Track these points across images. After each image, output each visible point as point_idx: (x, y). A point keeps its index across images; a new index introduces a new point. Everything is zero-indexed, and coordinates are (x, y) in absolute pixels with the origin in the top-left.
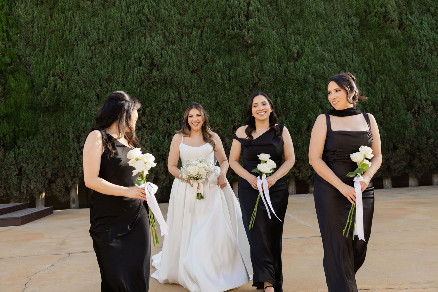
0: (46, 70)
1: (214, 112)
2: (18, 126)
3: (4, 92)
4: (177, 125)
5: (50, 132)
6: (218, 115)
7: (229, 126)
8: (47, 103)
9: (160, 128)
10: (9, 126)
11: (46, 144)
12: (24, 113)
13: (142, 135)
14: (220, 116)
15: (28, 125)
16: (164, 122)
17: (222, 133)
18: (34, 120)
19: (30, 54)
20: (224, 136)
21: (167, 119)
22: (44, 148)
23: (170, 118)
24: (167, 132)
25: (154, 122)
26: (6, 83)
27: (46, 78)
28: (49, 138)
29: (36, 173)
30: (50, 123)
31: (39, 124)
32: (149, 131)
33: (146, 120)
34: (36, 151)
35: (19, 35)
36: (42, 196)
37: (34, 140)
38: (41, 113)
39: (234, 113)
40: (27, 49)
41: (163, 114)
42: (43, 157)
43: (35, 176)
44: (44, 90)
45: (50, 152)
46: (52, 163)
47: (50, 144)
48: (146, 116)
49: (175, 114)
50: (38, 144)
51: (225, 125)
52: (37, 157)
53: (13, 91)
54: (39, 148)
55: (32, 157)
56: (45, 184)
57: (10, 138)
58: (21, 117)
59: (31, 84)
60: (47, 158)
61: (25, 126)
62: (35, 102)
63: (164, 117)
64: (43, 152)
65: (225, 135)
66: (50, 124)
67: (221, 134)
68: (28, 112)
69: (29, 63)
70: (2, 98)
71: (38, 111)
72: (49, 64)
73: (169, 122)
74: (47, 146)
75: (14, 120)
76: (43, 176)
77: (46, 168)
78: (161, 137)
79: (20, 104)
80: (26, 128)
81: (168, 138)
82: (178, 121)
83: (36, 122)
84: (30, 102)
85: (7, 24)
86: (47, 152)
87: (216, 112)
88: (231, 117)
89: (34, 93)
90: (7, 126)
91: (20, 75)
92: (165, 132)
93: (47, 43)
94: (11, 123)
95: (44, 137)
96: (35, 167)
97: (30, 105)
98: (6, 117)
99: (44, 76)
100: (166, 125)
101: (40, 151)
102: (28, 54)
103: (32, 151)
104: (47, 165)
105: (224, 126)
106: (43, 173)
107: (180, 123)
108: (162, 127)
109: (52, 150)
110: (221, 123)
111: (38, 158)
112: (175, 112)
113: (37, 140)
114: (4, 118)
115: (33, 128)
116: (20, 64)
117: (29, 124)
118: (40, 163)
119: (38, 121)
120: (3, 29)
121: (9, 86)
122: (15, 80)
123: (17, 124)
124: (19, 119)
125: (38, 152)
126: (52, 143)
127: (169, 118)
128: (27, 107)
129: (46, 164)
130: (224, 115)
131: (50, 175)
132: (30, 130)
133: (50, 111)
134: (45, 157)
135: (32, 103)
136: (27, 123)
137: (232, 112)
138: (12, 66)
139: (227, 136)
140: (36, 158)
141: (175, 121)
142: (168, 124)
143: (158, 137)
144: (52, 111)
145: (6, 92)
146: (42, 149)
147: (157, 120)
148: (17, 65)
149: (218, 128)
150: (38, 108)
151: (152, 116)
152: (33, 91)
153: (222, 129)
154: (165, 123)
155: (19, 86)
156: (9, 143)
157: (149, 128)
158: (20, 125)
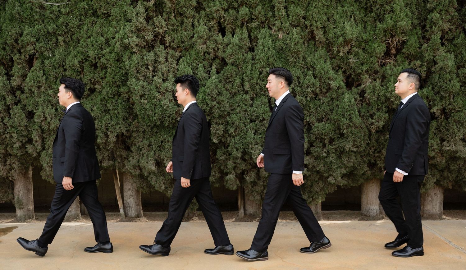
1: (339, 8)
4: (241, 40)
6: (349, 14)
7: (376, 45)
9: (200, 47)
13: (156, 61)
14: (352, 19)
16: (210, 30)
17: (355, 63)
20: (360, 71)
21: (219, 23)
23: (225, 21)
24: (216, 57)
25: (186, 30)
32: (172, 52)
33: (164, 24)
39: (392, 11)
41: (207, 10)
48: (164, 14)
49: (238, 12)
51: (365, 41)
63: (209, 17)
65: (365, 69)
67: (353, 65)
73: (222, 31)
78: (201, 68)
81: (218, 73)
82: (245, 29)
87: (342, 6)
88: (381, 21)
92: (212, 55)
100: (215, 37)
105: (363, 44)
107: (249, 36)
108: (205, 43)
110: (354, 36)
112: (239, 6)
127: (222, 21)
130: (363, 15)
137: (388, 8)
139: (367, 71)
141: (237, 31)
142: (220, 36)
143: (193, 69)
147: (193, 26)
149: (347, 49)
151: (181, 15)
153: (357, 54)
154: (213, 33)
157: (172, 44)
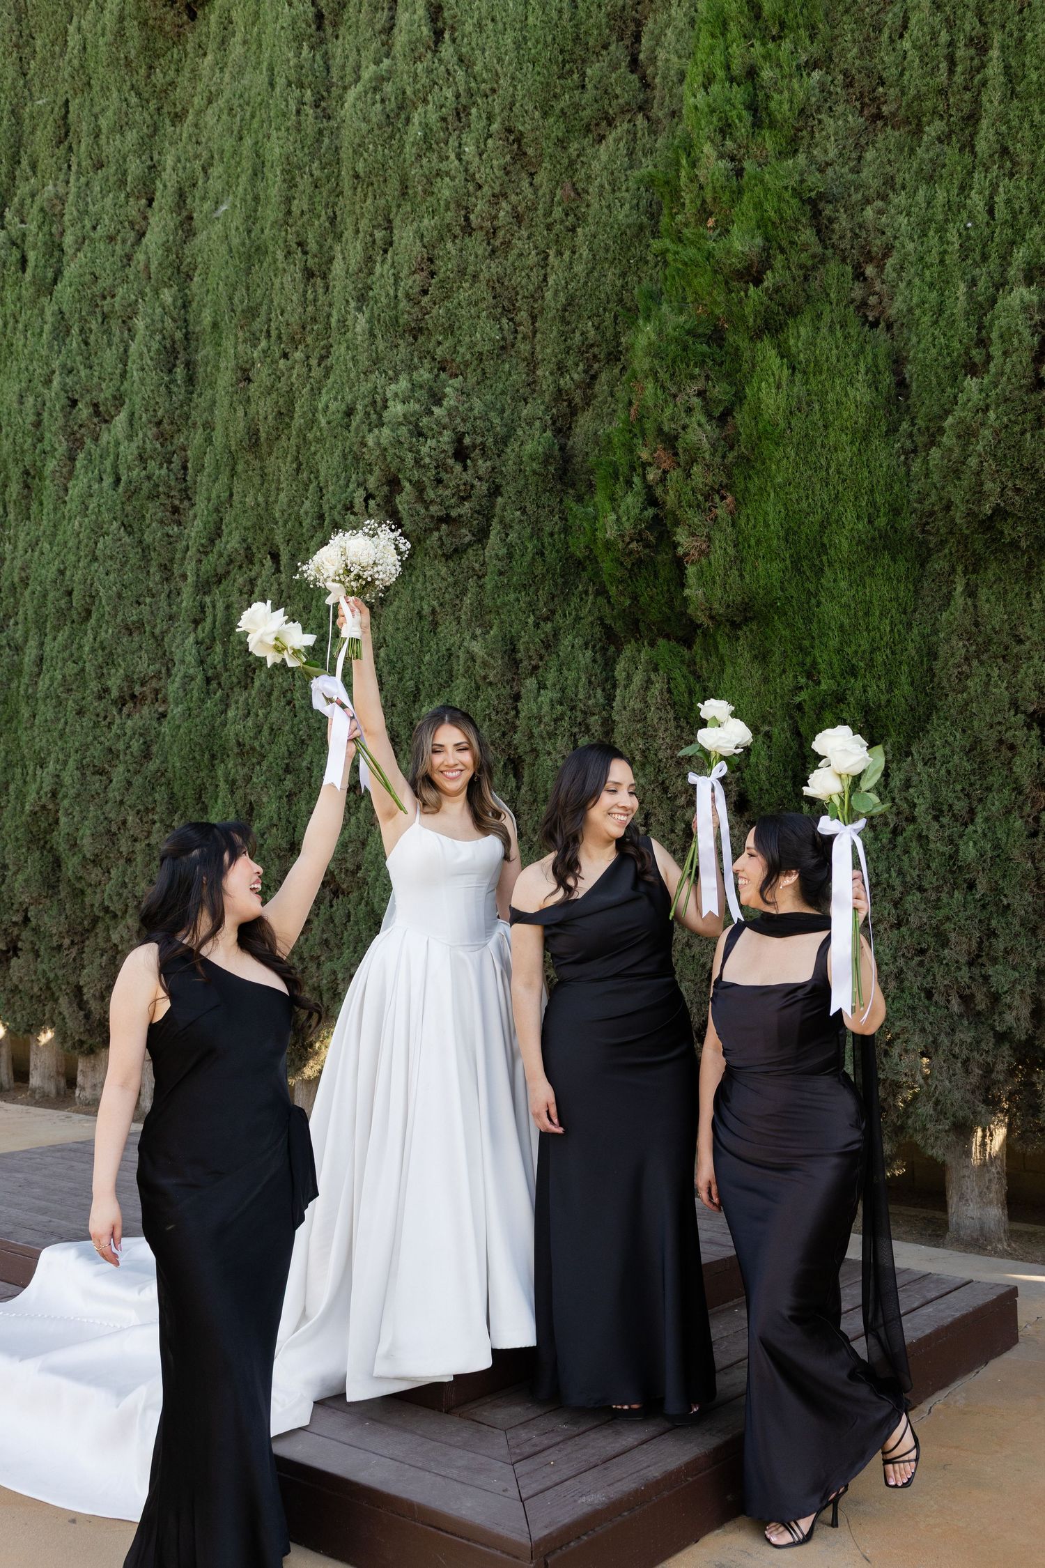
0: (985, 258)
2: (811, 674)
3: (731, 456)
5: (1015, 705)
8: (988, 486)
10: (766, 680)
11: (989, 789)
12: (843, 584)
15: (871, 665)
18: (909, 626)
19: (889, 182)
22: (979, 820)
26: (739, 397)
27: (982, 309)
28: (1012, 747)
29: (929, 995)
30: (1020, 642)
31: (943, 650)
34: (922, 838)
35: (816, 75)
36: (983, 1144)
37: (914, 764)
38: (953, 569)
40: (870, 155)
42: (971, 886)
43: (920, 1016)
44: (962, 398)
45: (1016, 853)
46: (1034, 931)
47: (1018, 790)
50: (934, 789)
52: (930, 881)
53: (777, 444)
54: (945, 820)
55: (897, 882)
56: (988, 1070)
57: (770, 758)
58: (831, 611)
59: (887, 379)
60: (996, 890)
61: (853, 671)
62: (913, 497)
64: (969, 852)
66: (1016, 649)
68: (871, 574)
69: (877, 244)
70: (723, 498)
71: (938, 564)
72: (1008, 202)
74: (996, 803)
75: (786, 633)
76: (976, 1017)
77: (994, 961)
79: (823, 526)
80: (859, 684)
83: (923, 637)
84: (879, 499)
85: (749, 26)
86: (996, 847)
89: (911, 435)
90: (757, 676)
91: (824, 331)
93: (994, 70)
94: (776, 657)
95: (977, 742)
96: (922, 952)
97: (882, 522)
98: (746, 620)
99: (970, 296)
101: (951, 841)
102: (875, 184)
103: (900, 839)
104: (1000, 945)
106: (972, 996)
109: (1034, 834)
111: (938, 889)
113: (929, 761)
114: (735, 626)
115: (903, 679)
116: (823, 260)
117: (879, 658)
118: (948, 926)
119: (935, 632)
120: (728, 68)
121: (756, 415)
122: (786, 372)
123: (809, 660)
124: (814, 626)
125: (937, 846)
126: (1026, 781)
128: (860, 542)
129: (992, 934)
131: (1025, 1012)
132: (884, 698)
133: (1014, 544)
134: (982, 887)
135: (896, 512)
136: (865, 646)
138: (769, 280)
140: (921, 889)
144: (1023, 544)
145: (741, 457)
146: (966, 825)
148: (801, 266)
150: (933, 541)
152: (905, 425)
155: (817, 406)
156: (766, 786)
158: (823, 666)
